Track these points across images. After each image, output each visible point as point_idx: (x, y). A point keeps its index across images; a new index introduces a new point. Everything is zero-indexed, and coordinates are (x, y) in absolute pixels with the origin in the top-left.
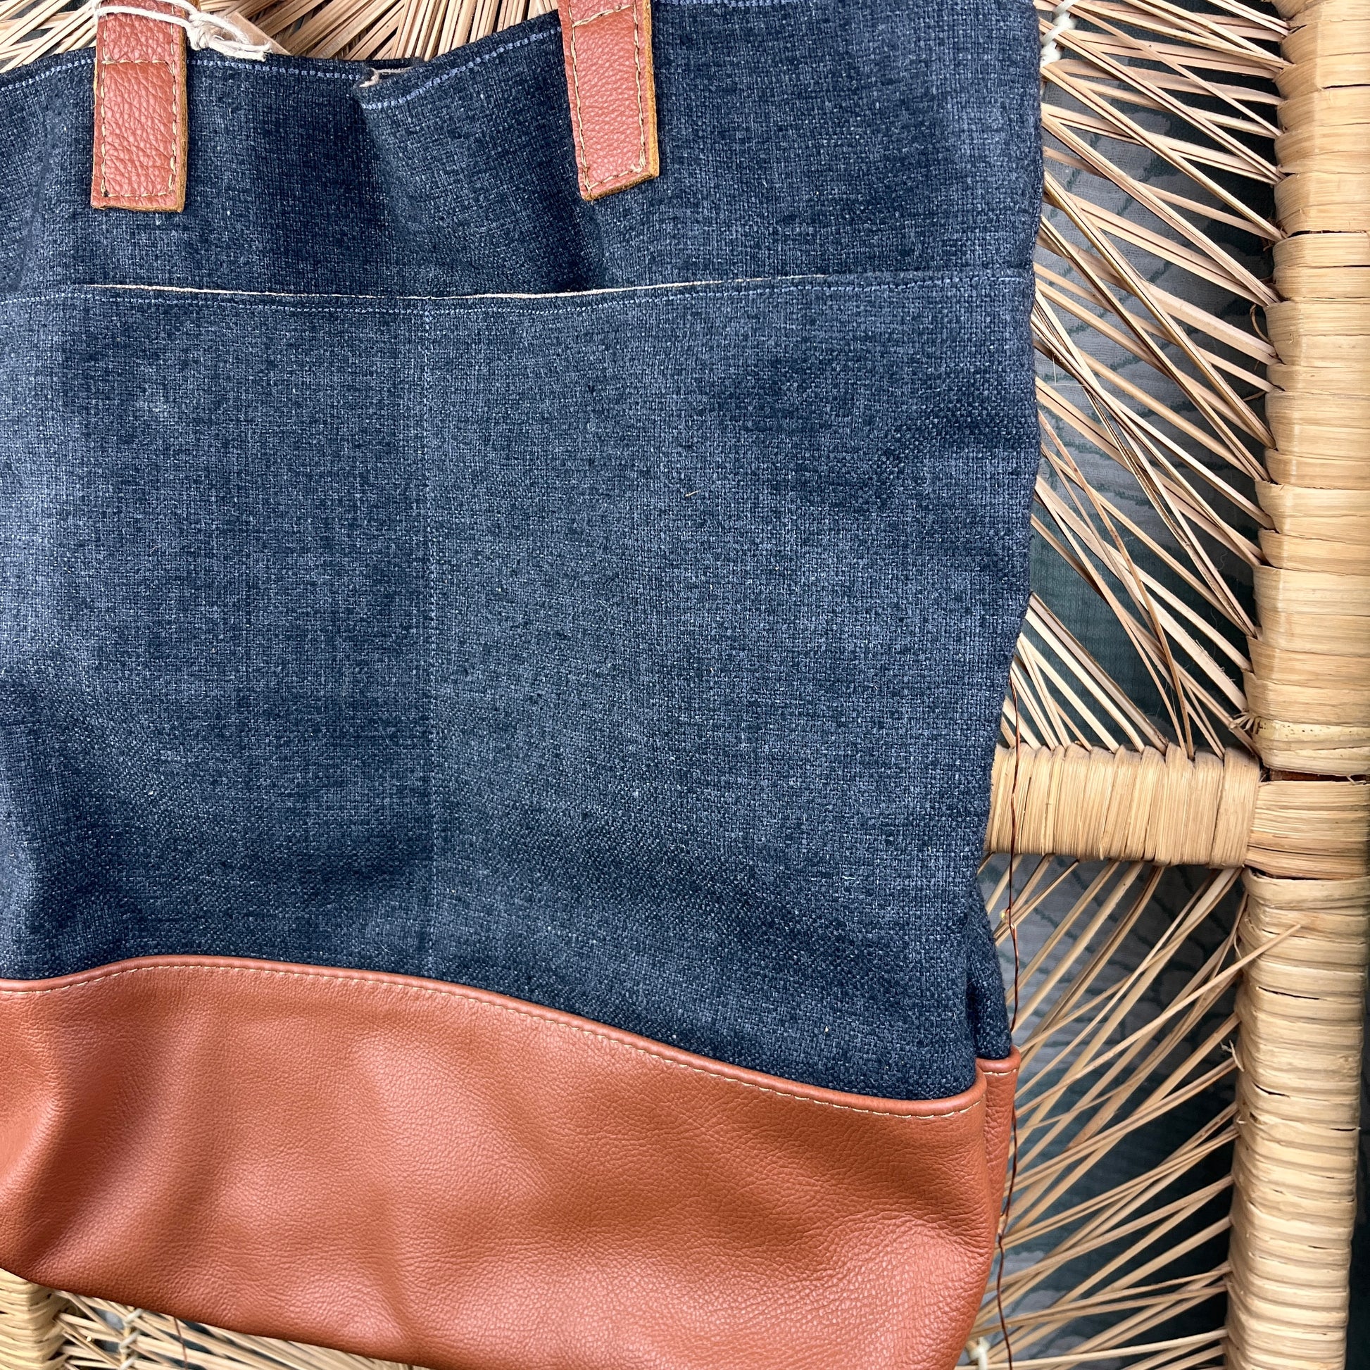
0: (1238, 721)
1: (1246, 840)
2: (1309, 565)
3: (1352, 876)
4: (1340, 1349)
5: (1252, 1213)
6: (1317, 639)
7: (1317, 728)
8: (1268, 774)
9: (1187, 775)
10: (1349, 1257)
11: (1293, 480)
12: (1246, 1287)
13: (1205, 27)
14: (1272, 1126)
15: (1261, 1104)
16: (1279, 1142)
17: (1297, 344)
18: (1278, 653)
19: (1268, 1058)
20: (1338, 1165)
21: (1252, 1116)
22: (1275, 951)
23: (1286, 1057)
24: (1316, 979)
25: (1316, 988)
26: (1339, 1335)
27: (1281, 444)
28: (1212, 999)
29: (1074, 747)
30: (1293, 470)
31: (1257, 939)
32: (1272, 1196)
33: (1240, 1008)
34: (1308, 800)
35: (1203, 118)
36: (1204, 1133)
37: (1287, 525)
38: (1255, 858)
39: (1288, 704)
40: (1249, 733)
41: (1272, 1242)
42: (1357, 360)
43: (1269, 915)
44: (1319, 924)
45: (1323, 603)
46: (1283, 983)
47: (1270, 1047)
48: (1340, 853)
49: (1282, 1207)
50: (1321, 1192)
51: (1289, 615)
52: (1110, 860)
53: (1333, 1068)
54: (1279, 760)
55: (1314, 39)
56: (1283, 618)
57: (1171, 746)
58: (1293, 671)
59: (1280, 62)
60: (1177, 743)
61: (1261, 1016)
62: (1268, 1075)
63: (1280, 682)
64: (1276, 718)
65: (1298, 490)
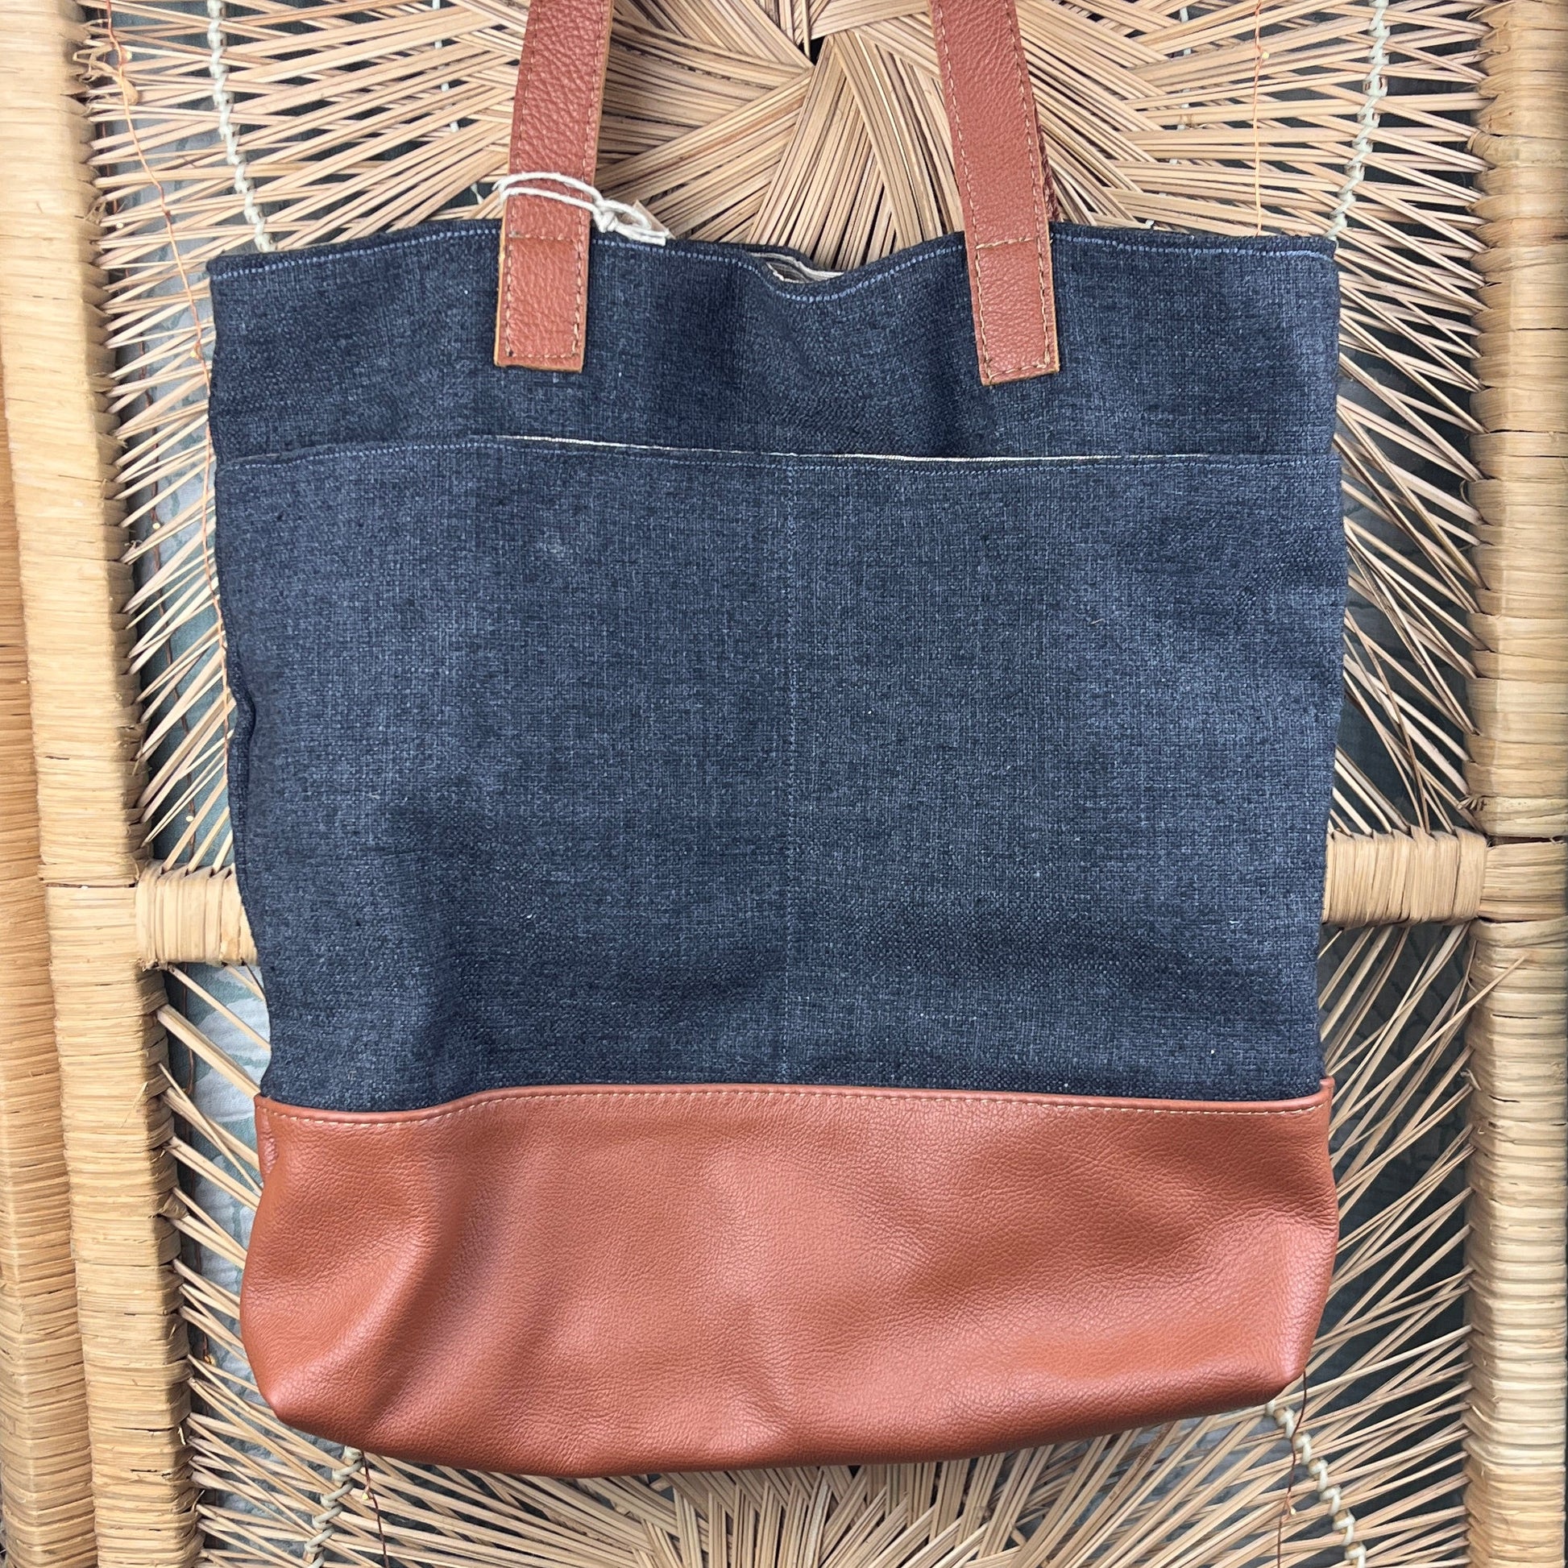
0: (1464, 802)
1: (1479, 895)
2: (1519, 676)
3: (1557, 916)
4: (1562, 1315)
5: (1493, 1208)
6: (1526, 732)
7: (1529, 801)
8: (1492, 840)
9: (1432, 847)
10: (1565, 1233)
11: (1503, 611)
12: (1490, 1275)
13: (1427, 277)
14: (1508, 1128)
15: (1498, 1112)
16: (1513, 1142)
17: (1503, 511)
18: (1497, 744)
19: (1503, 1071)
20: (1555, 1155)
21: (1491, 1124)
22: (1505, 982)
23: (1515, 1069)
24: (1535, 1002)
25: (1535, 1009)
26: (1561, 1302)
27: (1494, 585)
28: (1451, 1034)
29: (1338, 834)
30: (1503, 604)
31: (1490, 974)
32: (1510, 1188)
33: (1474, 1040)
34: (1524, 858)
35: (1426, 342)
36: (1448, 1153)
37: (1501, 646)
38: (1486, 909)
39: (1507, 784)
40: (1472, 812)
41: (1510, 1229)
42: (1546, 523)
43: (1499, 954)
44: (1536, 958)
45: (1530, 705)
46: (1511, 1008)
47: (1504, 1062)
48: (1547, 899)
49: (1517, 1196)
50: (1545, 1179)
51: (1506, 714)
52: (1368, 925)
53: (1549, 1073)
54: (1501, 828)
55: (1508, 295)
56: (1500, 715)
57: (1413, 828)
58: (1509, 757)
59: (1479, 306)
60: (1418, 824)
61: (1496, 1038)
62: (1503, 1086)
63: (1500, 766)
64: (1498, 795)
65: (1509, 619)
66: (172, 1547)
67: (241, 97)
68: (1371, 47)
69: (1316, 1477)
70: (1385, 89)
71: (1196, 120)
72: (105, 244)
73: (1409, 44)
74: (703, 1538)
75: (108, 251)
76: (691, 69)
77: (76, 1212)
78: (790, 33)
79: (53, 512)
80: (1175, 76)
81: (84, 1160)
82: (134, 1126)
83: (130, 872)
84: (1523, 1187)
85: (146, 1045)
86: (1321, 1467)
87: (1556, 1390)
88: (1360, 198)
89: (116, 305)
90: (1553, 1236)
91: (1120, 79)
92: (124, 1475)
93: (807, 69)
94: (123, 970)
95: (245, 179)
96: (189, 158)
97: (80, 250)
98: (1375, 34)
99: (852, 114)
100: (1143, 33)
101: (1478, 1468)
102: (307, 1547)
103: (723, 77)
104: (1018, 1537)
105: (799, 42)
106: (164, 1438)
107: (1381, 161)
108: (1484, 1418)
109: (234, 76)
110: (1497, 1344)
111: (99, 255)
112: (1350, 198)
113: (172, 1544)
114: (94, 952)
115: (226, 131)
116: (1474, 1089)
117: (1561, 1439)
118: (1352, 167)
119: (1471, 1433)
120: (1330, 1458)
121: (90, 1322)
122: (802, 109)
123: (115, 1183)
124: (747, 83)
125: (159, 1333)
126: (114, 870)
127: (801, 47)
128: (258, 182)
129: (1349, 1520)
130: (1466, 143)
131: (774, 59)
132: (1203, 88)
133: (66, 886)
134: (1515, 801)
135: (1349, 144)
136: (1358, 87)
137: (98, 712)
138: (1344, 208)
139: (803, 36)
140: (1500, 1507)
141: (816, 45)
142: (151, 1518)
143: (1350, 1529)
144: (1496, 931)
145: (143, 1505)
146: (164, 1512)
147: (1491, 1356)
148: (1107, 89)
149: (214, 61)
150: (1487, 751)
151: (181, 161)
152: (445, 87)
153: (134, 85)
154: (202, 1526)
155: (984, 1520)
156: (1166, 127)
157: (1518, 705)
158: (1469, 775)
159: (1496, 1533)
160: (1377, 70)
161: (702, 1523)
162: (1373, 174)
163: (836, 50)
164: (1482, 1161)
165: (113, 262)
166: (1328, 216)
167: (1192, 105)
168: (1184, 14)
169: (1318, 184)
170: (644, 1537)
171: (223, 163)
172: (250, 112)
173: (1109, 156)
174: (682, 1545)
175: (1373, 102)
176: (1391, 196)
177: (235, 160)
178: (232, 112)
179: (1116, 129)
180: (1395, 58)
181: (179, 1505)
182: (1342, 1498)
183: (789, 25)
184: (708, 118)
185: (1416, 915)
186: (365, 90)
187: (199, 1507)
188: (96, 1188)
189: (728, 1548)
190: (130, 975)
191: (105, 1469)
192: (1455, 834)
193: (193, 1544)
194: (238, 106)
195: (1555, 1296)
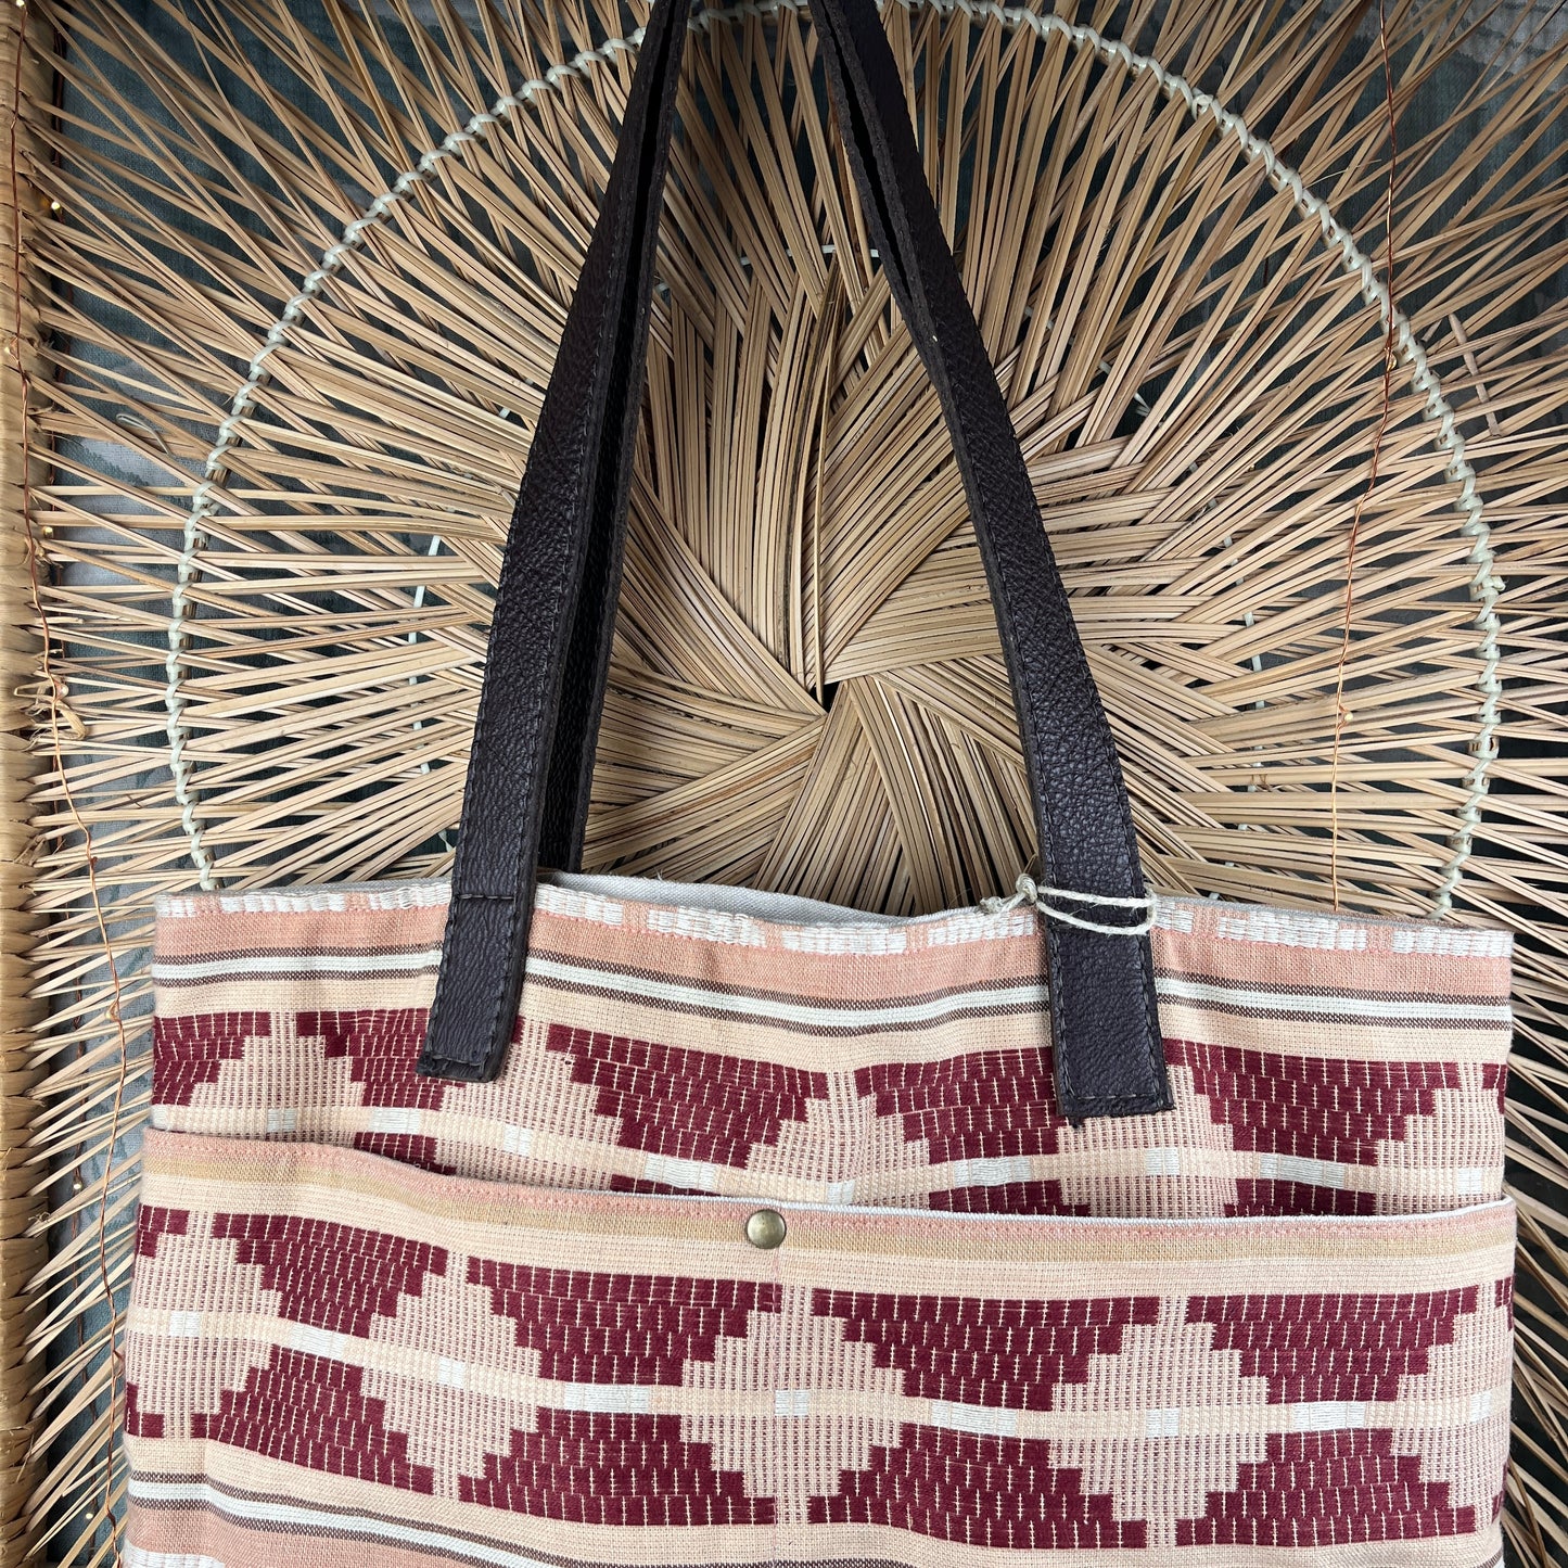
67: (195, 733)
68: (1482, 704)
70: (1496, 750)
71: (1270, 780)
72: (37, 887)
73: (1525, 701)
75: (40, 893)
76: (689, 715)
78: (800, 677)
80: (1247, 731)
88: (1467, 874)
89: (46, 951)
91: (1180, 734)
93: (819, 717)
95: (194, 820)
96: (134, 797)
97: (6, 896)
98: (1487, 689)
99: (868, 767)
100: (1208, 683)
103: (724, 725)
105: (810, 687)
107: (1491, 833)
109: (188, 711)
111: (32, 897)
112: (1456, 875)
115: (177, 768)
118: (1458, 839)
122: (812, 761)
124: (751, 732)
127: (813, 693)
128: (208, 824)
131: (783, 707)
132: (1279, 745)
135: (1453, 813)
136: (1463, 748)
138: (1450, 887)
139: (814, 680)
141: (830, 691)
148: (1164, 743)
149: (169, 694)
152: (418, 726)
153: (82, 719)
156: (1235, 788)
160: (1489, 730)
162: (1482, 848)
163: (851, 695)
165: (47, 905)
166: (1428, 894)
167: (1267, 764)
168: (1257, 663)
169: (1416, 860)
171: (172, 802)
172: (205, 748)
173: (1166, 820)
175: (1485, 766)
176: (1504, 873)
177: (183, 799)
178: (184, 749)
179: (1174, 789)
180: (1508, 716)
183: (800, 669)
184: (703, 768)
186: (332, 727)
194: (191, 743)
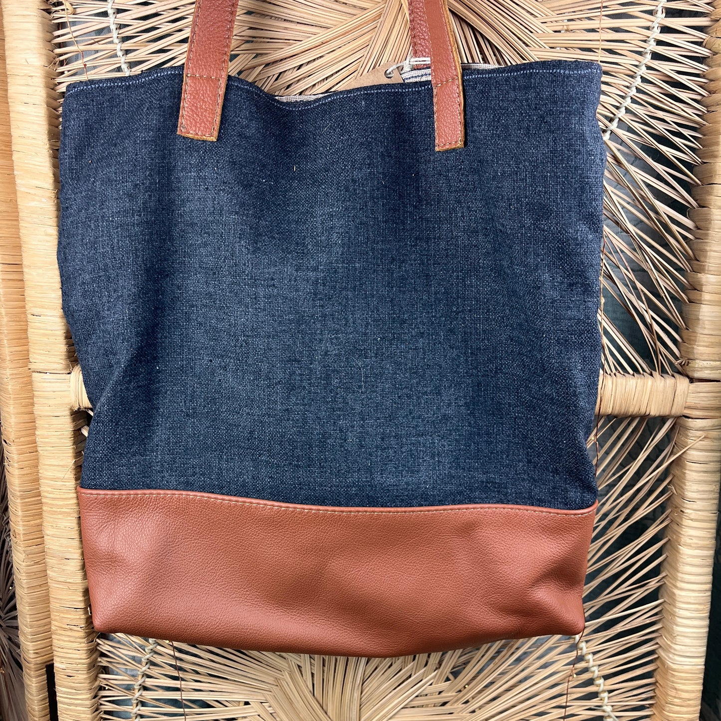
0: (678, 361)
1: (684, 405)
2: (711, 303)
4: (709, 599)
5: (680, 549)
6: (713, 330)
7: (711, 362)
8: (692, 380)
9: (662, 382)
10: (713, 562)
11: (706, 272)
12: (675, 579)
13: (680, 107)
14: (691, 514)
15: (685, 506)
16: (692, 520)
17: (710, 223)
18: (698, 335)
19: (689, 488)
20: (709, 527)
21: (682, 511)
22: (694, 447)
23: (695, 487)
24: (707, 456)
25: (707, 460)
26: (709, 593)
27: (702, 259)
29: (617, 374)
30: (707, 268)
31: (687, 443)
32: (689, 541)
33: (675, 471)
34: (707, 389)
35: (677, 140)
36: (658, 521)
37: (704, 288)
38: (687, 412)
39: (702, 354)
40: (682, 366)
41: (688, 559)
43: (691, 433)
44: (709, 436)
45: (716, 317)
46: (696, 459)
47: (690, 483)
48: (717, 409)
49: (692, 545)
50: (705, 538)
51: (704, 321)
52: (630, 416)
53: (712, 489)
54: (697, 375)
56: (701, 321)
57: (653, 372)
58: (704, 341)
59: (705, 123)
60: (656, 371)
61: (687, 472)
62: (689, 494)
63: (698, 346)
64: (697, 359)
65: (709, 276)
66: (85, 658)
67: (120, 11)
69: (588, 662)
70: (664, 15)
71: (571, 28)
72: (58, 80)
74: (312, 667)
75: (60, 83)
77: (45, 514)
79: (33, 204)
80: (562, 6)
81: (47, 492)
82: (69, 479)
83: (68, 367)
84: (695, 541)
85: (75, 443)
86: (590, 657)
87: (704, 632)
88: (649, 68)
90: (708, 563)
91: (535, 7)
92: (64, 626)
94: (65, 411)
95: (121, 50)
96: (96, 40)
97: (46, 82)
99: (404, 22)
101: (663, 664)
102: (143, 660)
103: (344, 3)
104: (451, 677)
106: (81, 612)
107: (661, 50)
108: (669, 643)
110: (677, 610)
111: (56, 85)
112: (644, 68)
113: (84, 656)
114: (51, 402)
115: (113, 27)
116: (673, 493)
117: (704, 654)
118: (646, 53)
119: (660, 647)
120: (594, 653)
121: (50, 561)
122: (380, 20)
123: (61, 503)
124: (355, 6)
125: (79, 568)
126: (61, 366)
128: (127, 52)
129: (601, 681)
130: (703, 42)
132: (574, 12)
133: (40, 372)
134: (705, 363)
135: (645, 41)
136: (650, 12)
137: (53, 296)
138: (640, 73)
140: (673, 682)
142: (75, 645)
143: (602, 685)
144: (691, 423)
145: (72, 639)
146: (81, 643)
147: (673, 615)
148: (528, 12)
150: (693, 338)
151: (93, 41)
153: (72, 5)
154: (98, 648)
155: (436, 669)
156: (555, 32)
157: (710, 317)
158: (682, 349)
159: (670, 693)
160: (661, 5)
161: (312, 660)
162: (656, 56)
164: (675, 527)
165: (62, 89)
166: (632, 77)
167: (569, 20)
169: (628, 61)
170: (287, 665)
171: (112, 42)
172: (123, 18)
173: (527, 45)
174: (303, 670)
175: (659, 21)
176: (666, 68)
177: (116, 41)
178: (116, 18)
179: (532, 32)
181: (87, 640)
182: (599, 671)
184: (335, 23)
185: (653, 413)
186: (176, 9)
187: (97, 640)
188: (53, 505)
189: (323, 672)
190: (68, 413)
191: (56, 623)
192: (673, 376)
193: (94, 656)
194: (119, 16)
195: (706, 590)
